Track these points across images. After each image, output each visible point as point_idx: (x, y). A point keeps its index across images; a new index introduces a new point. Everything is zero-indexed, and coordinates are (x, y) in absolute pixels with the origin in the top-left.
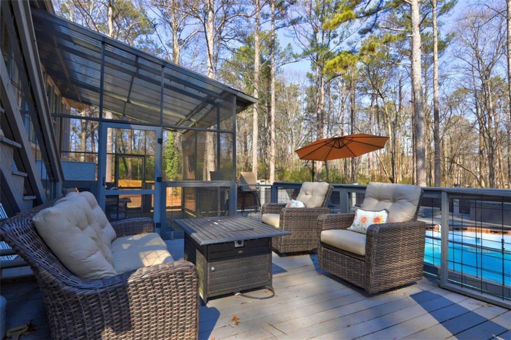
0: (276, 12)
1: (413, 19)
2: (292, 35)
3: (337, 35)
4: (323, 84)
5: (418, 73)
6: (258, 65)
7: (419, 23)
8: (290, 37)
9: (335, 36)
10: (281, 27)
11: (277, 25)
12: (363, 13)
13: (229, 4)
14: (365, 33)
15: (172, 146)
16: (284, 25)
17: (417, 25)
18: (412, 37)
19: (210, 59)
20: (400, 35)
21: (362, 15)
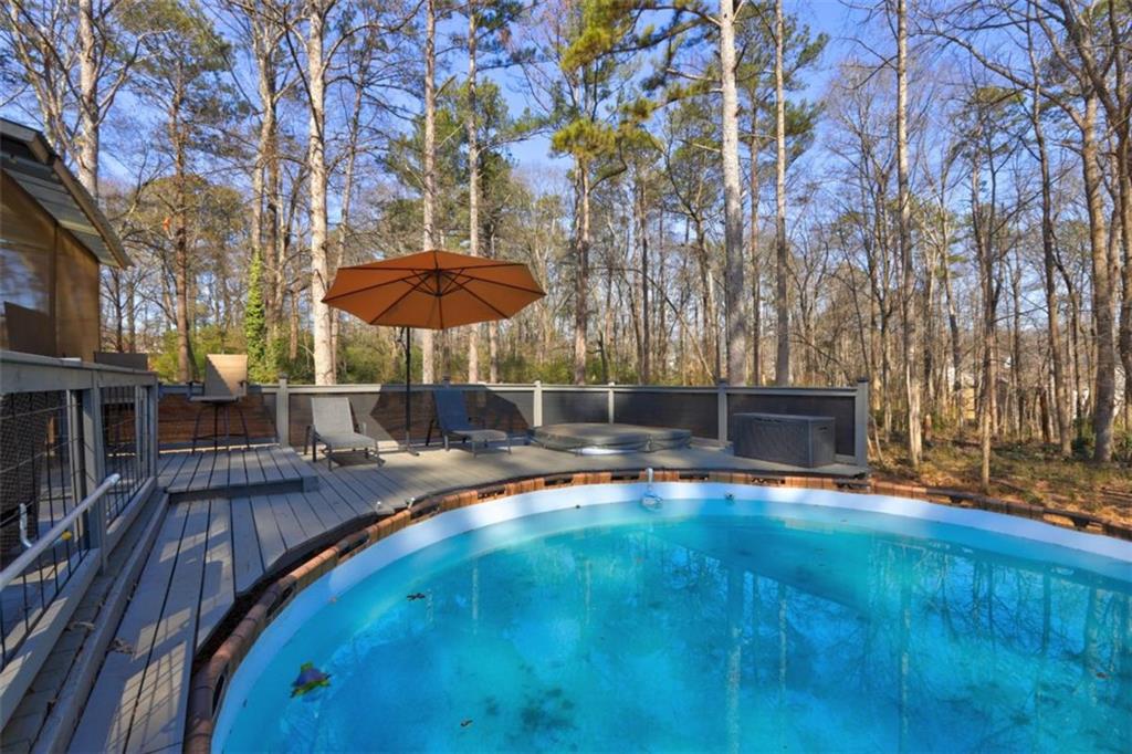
0: (478, 35)
1: (722, 55)
2: (523, 89)
3: (610, 93)
4: (587, 191)
5: (733, 166)
6: (432, 140)
7: (733, 66)
8: (520, 91)
9: (606, 95)
10: (493, 67)
11: (479, 61)
12: (637, 41)
13: (380, 11)
14: (654, 88)
15: (259, 310)
16: (499, 63)
17: (730, 69)
18: (721, 93)
19: (316, 120)
20: (698, 87)
21: (634, 45)
